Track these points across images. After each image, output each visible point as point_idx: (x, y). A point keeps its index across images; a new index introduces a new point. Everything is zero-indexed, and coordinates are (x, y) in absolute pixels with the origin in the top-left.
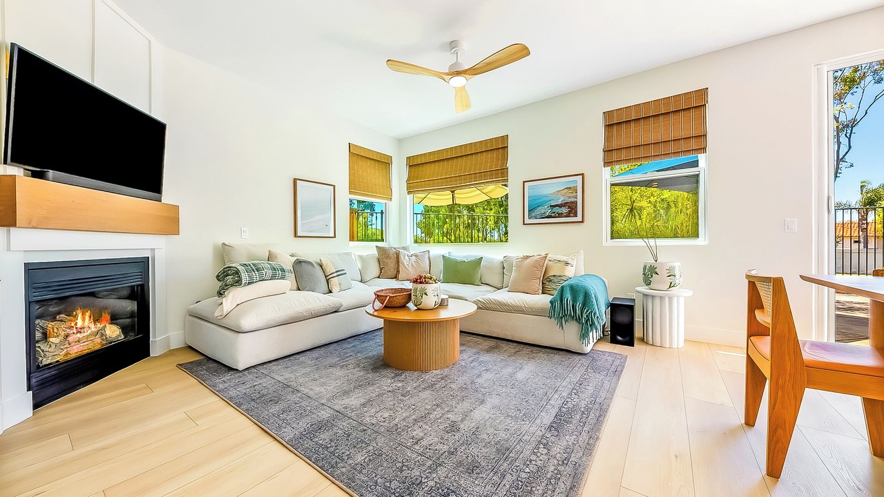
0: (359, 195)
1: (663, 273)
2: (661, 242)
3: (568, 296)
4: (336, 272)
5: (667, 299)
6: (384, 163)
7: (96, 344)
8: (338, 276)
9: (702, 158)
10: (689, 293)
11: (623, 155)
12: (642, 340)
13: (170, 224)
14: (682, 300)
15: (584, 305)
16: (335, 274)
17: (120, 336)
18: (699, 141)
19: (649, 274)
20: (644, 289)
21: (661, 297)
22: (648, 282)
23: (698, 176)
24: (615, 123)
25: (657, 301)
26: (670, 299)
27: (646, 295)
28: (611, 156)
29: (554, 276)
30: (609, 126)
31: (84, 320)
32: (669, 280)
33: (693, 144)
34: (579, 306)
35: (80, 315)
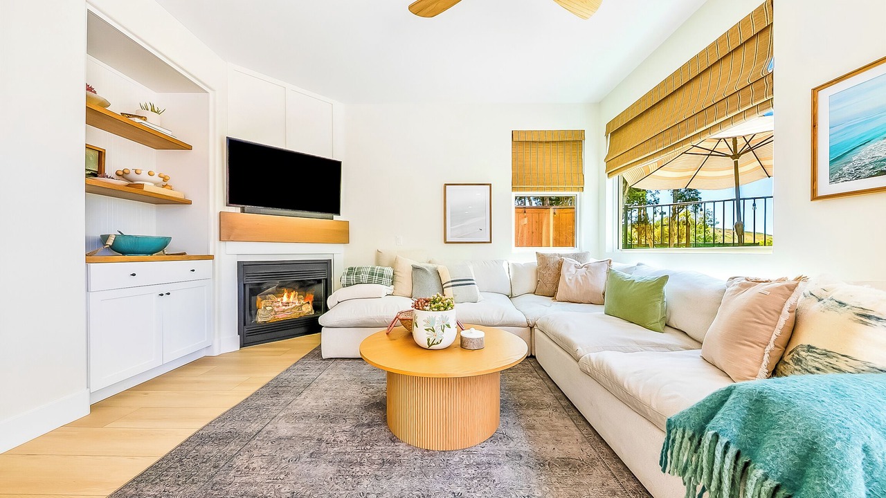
0: (529, 190)
4: (452, 281)
6: (573, 142)
7: (294, 315)
8: (453, 286)
13: (343, 235)
16: (451, 284)
17: (311, 312)
29: (810, 347)
31: (289, 297)
35: (286, 294)
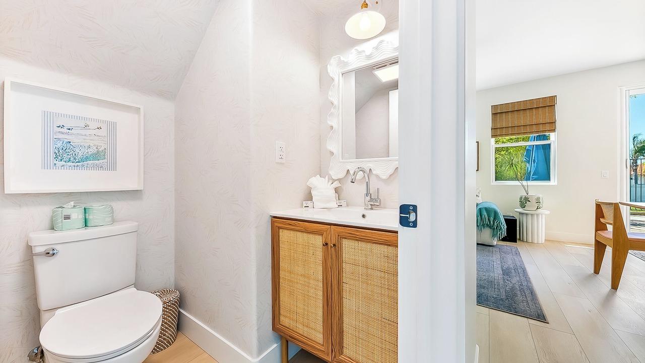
1: (533, 201)
2: (530, 183)
3: (485, 213)
5: (536, 215)
9: (553, 136)
10: (548, 212)
11: (504, 131)
12: (520, 239)
14: (544, 216)
15: (495, 219)
18: (552, 125)
19: (524, 202)
20: (521, 210)
21: (532, 215)
22: (523, 206)
23: (549, 145)
24: (498, 112)
25: (530, 217)
26: (538, 215)
27: (521, 213)
28: (497, 132)
30: (494, 114)
32: (537, 205)
33: (548, 127)
34: (492, 219)
